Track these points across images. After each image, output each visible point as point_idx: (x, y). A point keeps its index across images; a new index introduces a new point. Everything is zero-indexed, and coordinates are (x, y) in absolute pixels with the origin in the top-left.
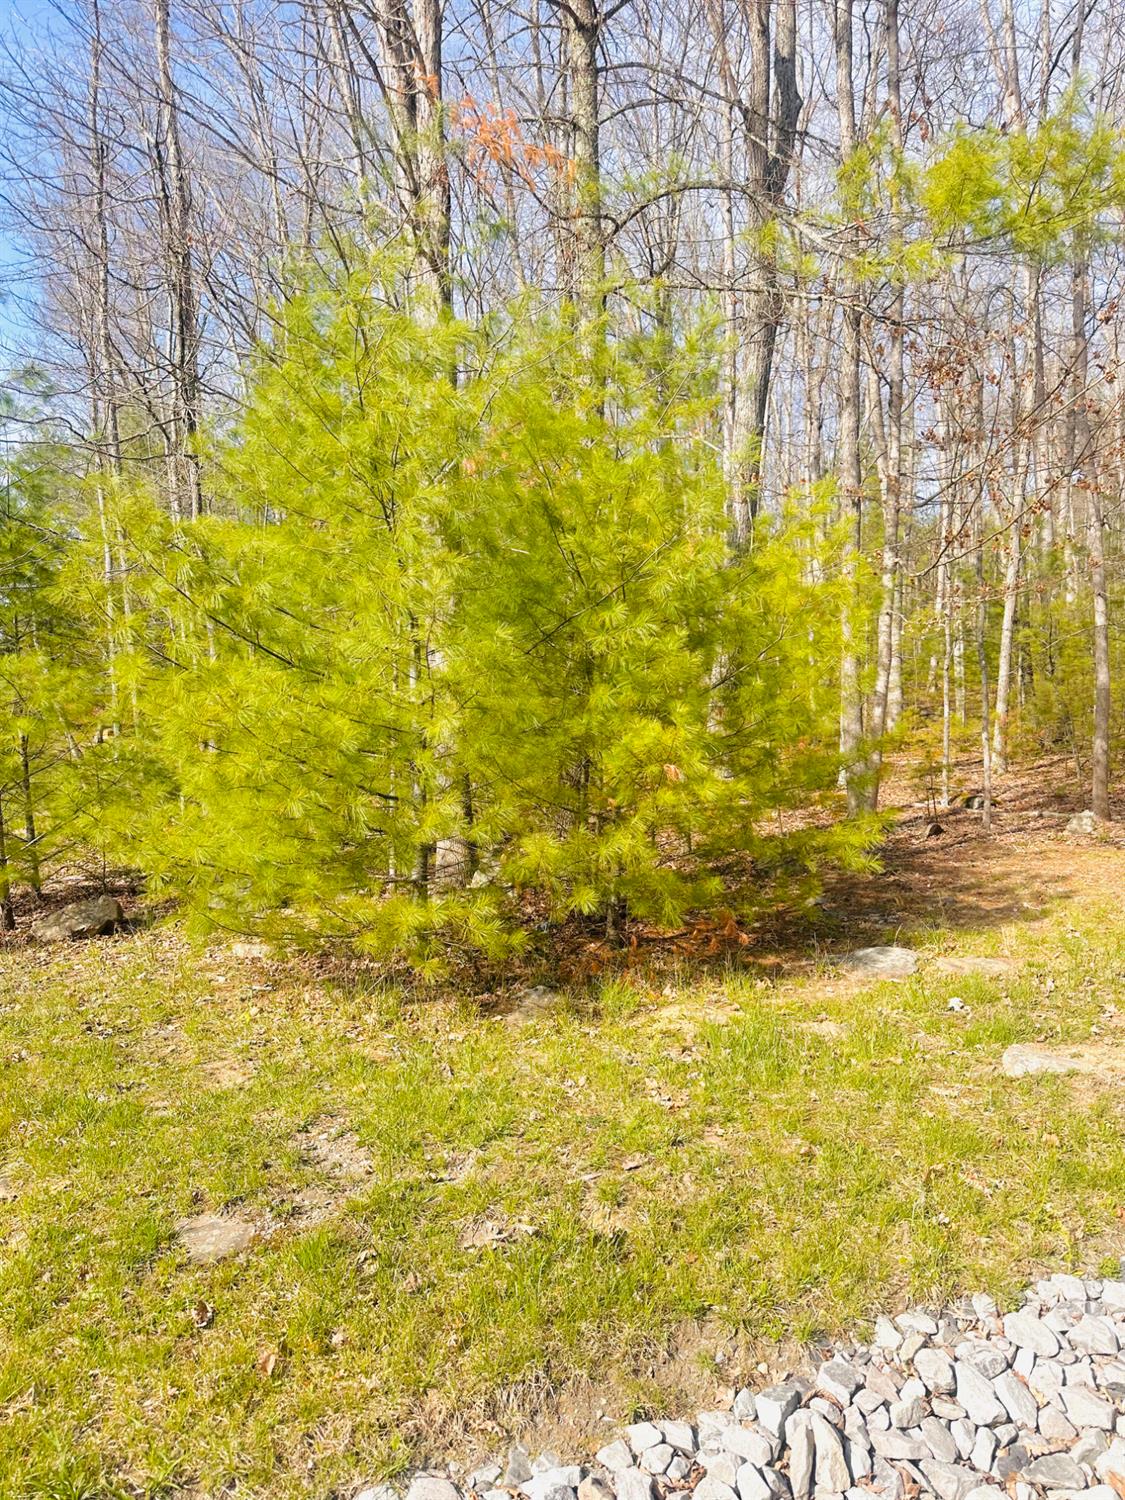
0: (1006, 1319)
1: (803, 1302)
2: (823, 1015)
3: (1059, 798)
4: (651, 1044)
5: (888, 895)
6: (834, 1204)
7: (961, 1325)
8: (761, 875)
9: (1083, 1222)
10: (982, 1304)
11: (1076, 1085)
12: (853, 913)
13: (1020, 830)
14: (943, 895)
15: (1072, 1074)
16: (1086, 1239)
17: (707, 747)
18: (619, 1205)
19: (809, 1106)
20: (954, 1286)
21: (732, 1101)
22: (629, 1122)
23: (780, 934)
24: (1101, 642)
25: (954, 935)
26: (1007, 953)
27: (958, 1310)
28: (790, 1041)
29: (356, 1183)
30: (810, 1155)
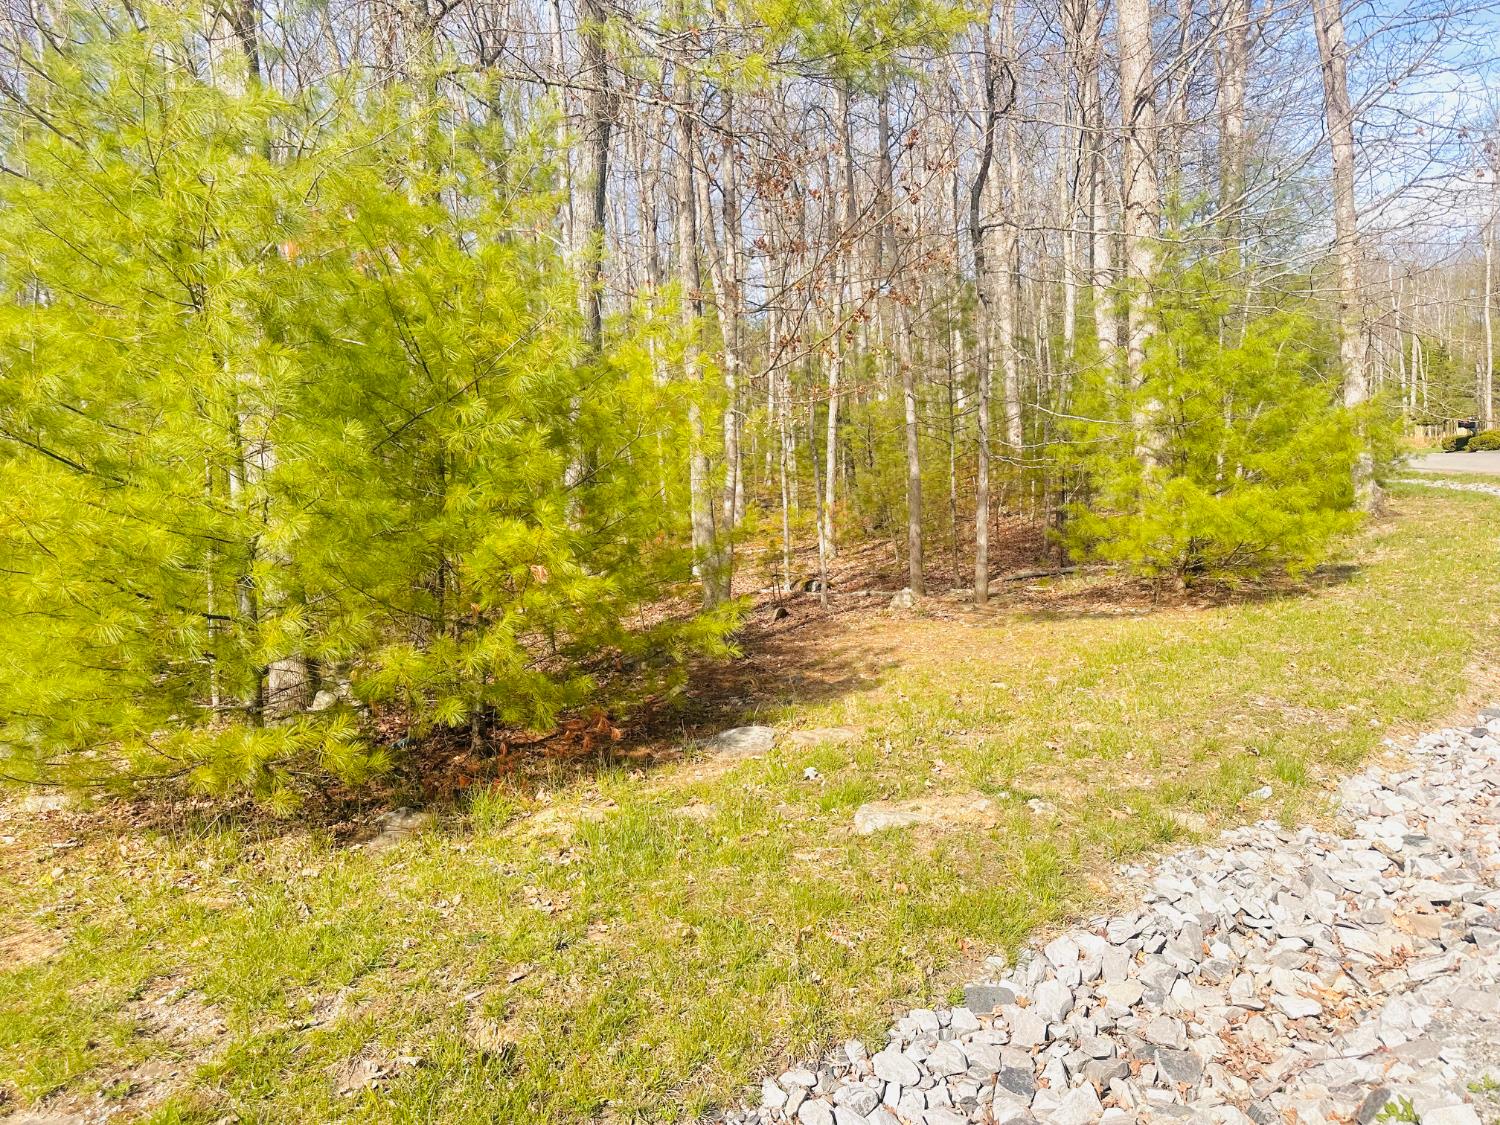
0: (875, 1059)
1: (695, 1079)
2: (694, 798)
3: (882, 578)
4: (527, 851)
5: (744, 678)
6: (717, 981)
7: (837, 1072)
8: (627, 669)
9: (932, 959)
10: (854, 1049)
11: (917, 835)
12: (714, 697)
13: (853, 608)
14: (793, 672)
15: (913, 826)
16: (935, 974)
17: (573, 546)
18: (506, 1018)
19: (687, 888)
20: (830, 1037)
21: (612, 895)
22: (509, 933)
23: (648, 725)
24: (911, 436)
25: (804, 709)
26: (850, 721)
27: (834, 1060)
28: (664, 828)
29: (205, 1046)
30: (692, 936)
